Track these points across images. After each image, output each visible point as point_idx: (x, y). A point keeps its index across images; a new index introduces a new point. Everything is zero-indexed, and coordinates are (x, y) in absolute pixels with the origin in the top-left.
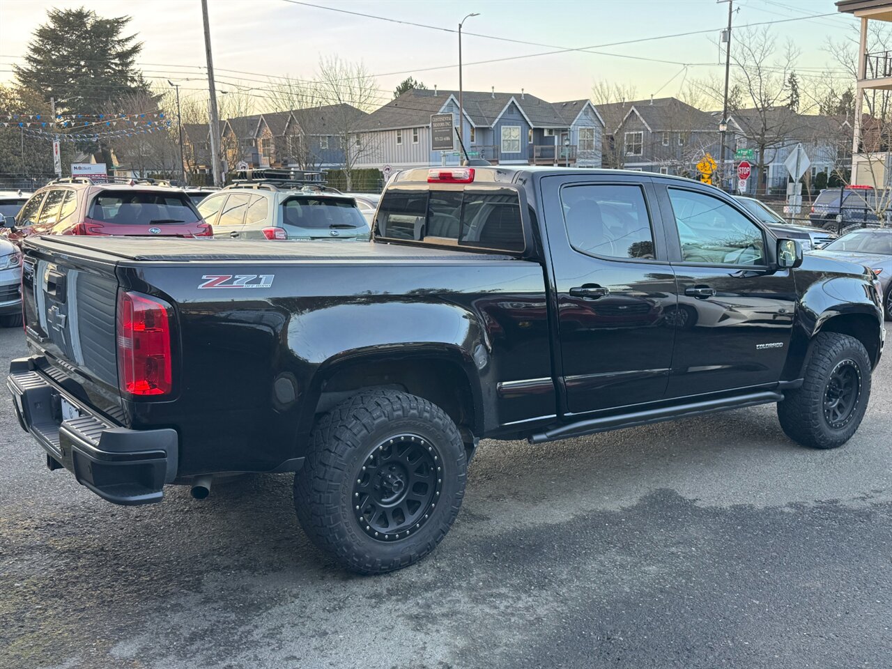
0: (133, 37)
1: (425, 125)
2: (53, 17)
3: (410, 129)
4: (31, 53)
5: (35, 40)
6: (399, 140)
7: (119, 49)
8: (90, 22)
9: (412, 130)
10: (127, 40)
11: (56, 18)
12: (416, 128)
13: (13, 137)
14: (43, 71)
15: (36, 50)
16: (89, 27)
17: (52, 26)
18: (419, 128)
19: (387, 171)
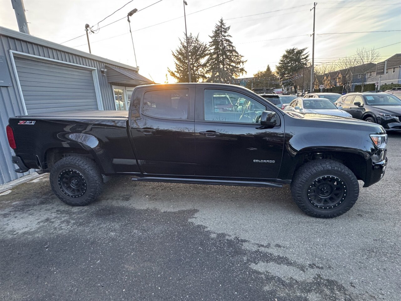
0: (307, 53)
1: (398, 66)
2: (286, 52)
3: (392, 68)
4: (280, 62)
5: (281, 58)
6: (394, 72)
7: (303, 57)
8: (296, 51)
9: (393, 69)
10: (305, 54)
11: (287, 52)
12: (395, 68)
13: (267, 84)
14: (282, 66)
15: (282, 61)
16: (295, 52)
17: (286, 54)
18: (396, 67)
19: (377, 84)
